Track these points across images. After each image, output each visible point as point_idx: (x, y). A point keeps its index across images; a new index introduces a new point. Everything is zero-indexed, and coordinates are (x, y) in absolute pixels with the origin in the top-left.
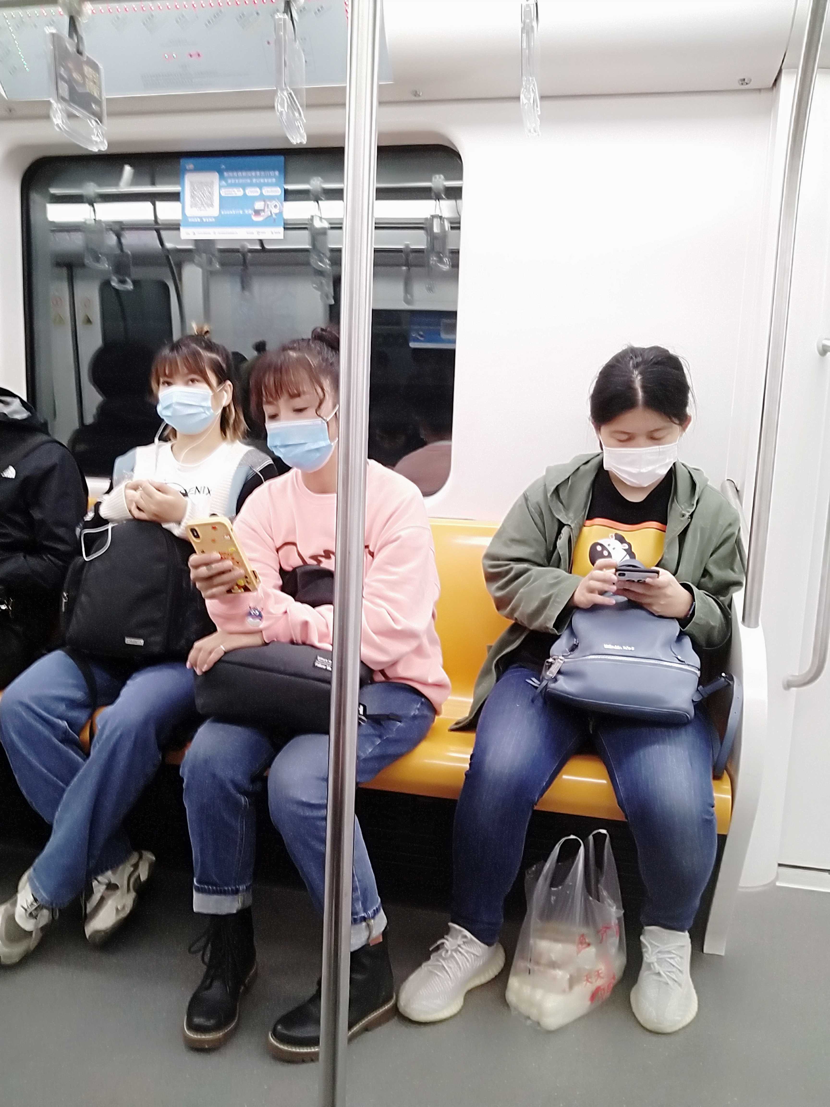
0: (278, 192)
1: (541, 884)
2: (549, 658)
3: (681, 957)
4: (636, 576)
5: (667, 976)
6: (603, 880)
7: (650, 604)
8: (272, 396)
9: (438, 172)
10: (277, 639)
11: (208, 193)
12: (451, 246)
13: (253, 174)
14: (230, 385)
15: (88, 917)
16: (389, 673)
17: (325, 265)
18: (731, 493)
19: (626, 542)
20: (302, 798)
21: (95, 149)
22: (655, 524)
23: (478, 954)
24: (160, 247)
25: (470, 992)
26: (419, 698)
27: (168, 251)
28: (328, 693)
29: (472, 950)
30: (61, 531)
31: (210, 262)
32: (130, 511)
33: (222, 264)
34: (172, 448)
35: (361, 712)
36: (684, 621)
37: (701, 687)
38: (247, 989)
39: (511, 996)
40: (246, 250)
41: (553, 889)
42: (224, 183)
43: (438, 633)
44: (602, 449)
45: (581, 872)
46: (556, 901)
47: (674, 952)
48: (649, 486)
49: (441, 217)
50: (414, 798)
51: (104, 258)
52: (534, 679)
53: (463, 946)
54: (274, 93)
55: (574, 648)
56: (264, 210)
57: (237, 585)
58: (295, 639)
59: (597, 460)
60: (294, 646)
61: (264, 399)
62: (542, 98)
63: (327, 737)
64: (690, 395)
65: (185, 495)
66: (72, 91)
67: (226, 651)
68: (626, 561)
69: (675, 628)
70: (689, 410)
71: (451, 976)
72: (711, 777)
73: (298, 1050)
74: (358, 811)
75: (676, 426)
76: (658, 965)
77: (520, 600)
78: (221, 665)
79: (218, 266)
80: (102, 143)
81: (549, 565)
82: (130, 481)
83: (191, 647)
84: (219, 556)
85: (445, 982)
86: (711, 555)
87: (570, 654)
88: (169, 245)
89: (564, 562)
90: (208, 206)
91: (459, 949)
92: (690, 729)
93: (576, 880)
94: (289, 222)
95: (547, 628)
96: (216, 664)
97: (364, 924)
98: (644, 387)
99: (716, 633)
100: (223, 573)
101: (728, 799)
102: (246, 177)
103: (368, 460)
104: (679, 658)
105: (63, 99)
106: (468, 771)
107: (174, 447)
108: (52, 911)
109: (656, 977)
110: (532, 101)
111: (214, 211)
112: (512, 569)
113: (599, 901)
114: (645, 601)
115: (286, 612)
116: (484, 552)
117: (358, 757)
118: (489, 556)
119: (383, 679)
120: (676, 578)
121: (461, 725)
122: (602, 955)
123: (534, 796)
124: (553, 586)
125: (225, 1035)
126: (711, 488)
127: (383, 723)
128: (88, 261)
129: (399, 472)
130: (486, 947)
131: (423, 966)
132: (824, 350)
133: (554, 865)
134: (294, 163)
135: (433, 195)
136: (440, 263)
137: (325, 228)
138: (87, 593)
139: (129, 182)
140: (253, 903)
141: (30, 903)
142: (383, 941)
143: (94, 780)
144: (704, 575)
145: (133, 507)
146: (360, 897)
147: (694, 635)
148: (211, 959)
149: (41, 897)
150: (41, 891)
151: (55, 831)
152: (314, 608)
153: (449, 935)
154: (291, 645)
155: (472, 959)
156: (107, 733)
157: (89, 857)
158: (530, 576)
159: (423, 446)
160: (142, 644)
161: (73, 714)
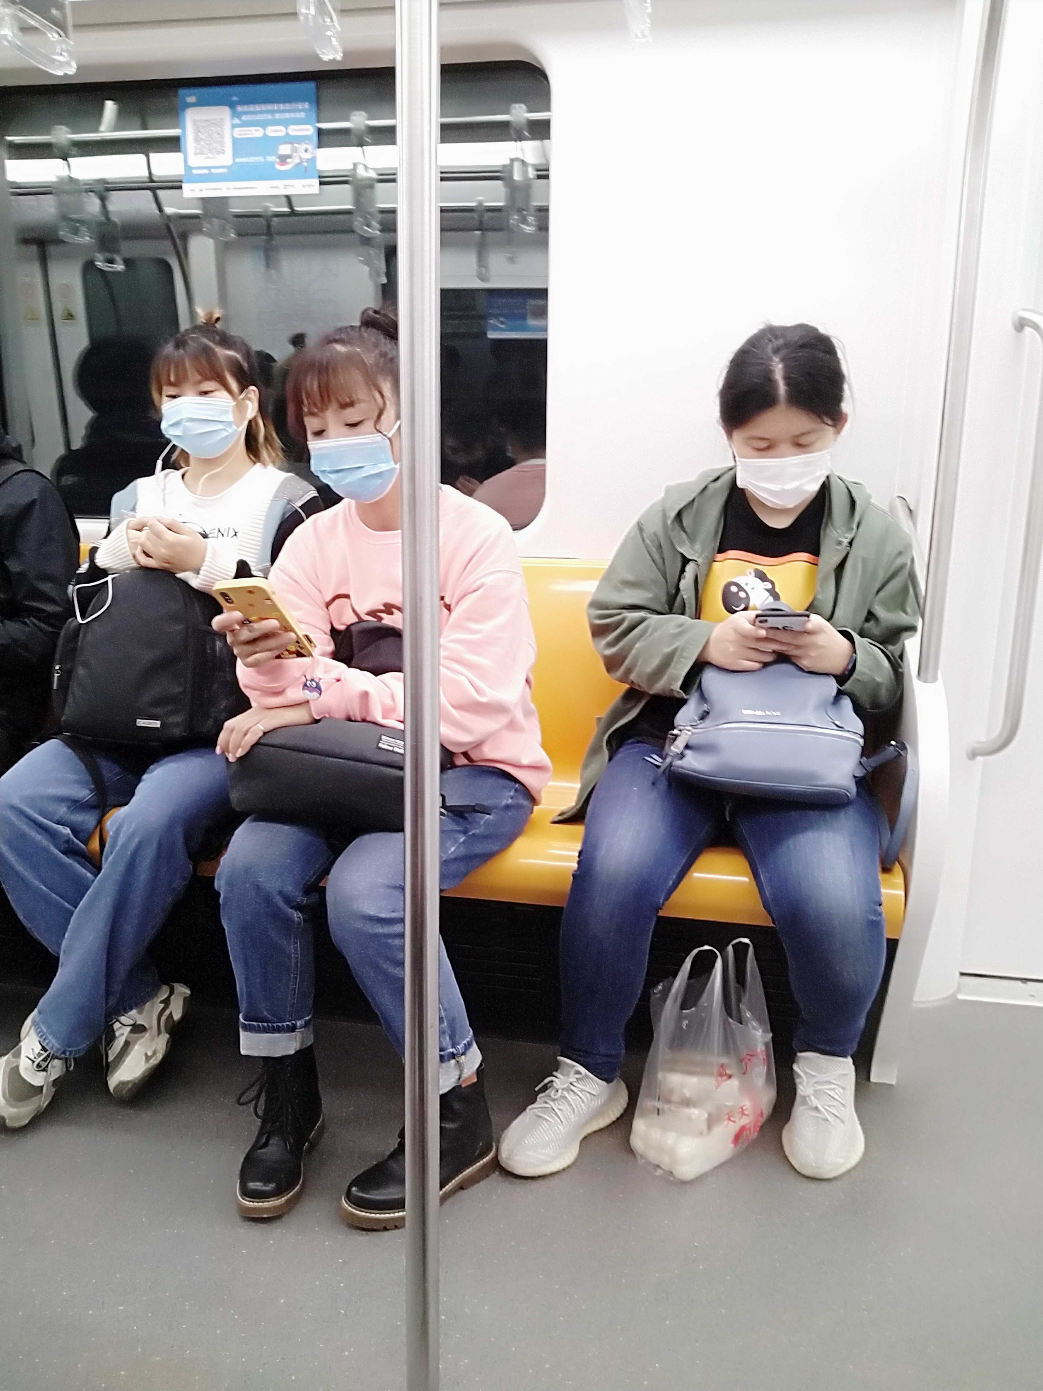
0: (309, 130)
1: (670, 1007)
2: (673, 728)
3: (843, 1088)
4: (778, 622)
5: (826, 1110)
6: (745, 999)
7: (796, 657)
8: (315, 404)
9: (519, 101)
10: (329, 714)
11: (216, 136)
12: (537, 202)
13: (275, 106)
14: (254, 391)
15: (111, 1065)
16: (473, 755)
17: (374, 231)
18: (902, 514)
19: (768, 580)
20: (368, 911)
21: (58, 72)
22: (804, 556)
23: (595, 1093)
24: (158, 212)
25: (585, 1138)
26: (512, 784)
27: (169, 217)
28: (401, 780)
29: (587, 1088)
31: (223, 230)
32: (134, 557)
33: (239, 234)
34: (183, 476)
36: (842, 679)
37: (864, 758)
38: (313, 1147)
39: (637, 1141)
40: (270, 214)
41: (684, 1011)
42: (237, 121)
43: (535, 704)
44: (735, 461)
45: (718, 989)
46: (687, 1026)
47: (834, 1081)
48: (796, 507)
49: (524, 162)
50: (511, 906)
51: (83, 229)
52: (655, 756)
53: (576, 1084)
55: (704, 716)
56: (289, 157)
58: (351, 714)
59: (726, 478)
61: (305, 409)
64: (846, 387)
65: (205, 536)
67: (266, 730)
68: (770, 603)
69: (832, 686)
70: (846, 407)
71: (562, 1119)
72: (879, 869)
73: (378, 1216)
75: (827, 427)
76: (815, 1097)
77: (636, 658)
79: (234, 236)
80: (68, 63)
81: (671, 611)
82: (132, 521)
83: (220, 729)
85: (556, 1128)
86: (878, 592)
87: (701, 723)
88: (169, 210)
89: (689, 607)
90: (218, 152)
91: (572, 1087)
92: (852, 810)
93: (713, 999)
94: (325, 174)
95: (672, 690)
96: (253, 747)
97: (453, 1062)
98: (787, 379)
100: (269, 635)
101: (901, 895)
102: (266, 111)
104: (837, 723)
106: (576, 871)
107: (187, 476)
108: (66, 1061)
109: (814, 1114)
111: (226, 159)
112: (623, 620)
113: (741, 1023)
114: (794, 652)
115: (338, 681)
116: (588, 600)
118: (595, 604)
119: (465, 762)
120: (832, 624)
121: (565, 816)
122: (747, 1088)
123: (659, 899)
124: (677, 636)
125: (287, 1202)
126: (876, 508)
127: (467, 815)
128: (64, 234)
130: (604, 1083)
131: (528, 1110)
132: (1021, 325)
133: (684, 985)
134: (329, 92)
135: (512, 132)
136: (523, 223)
137: (371, 179)
138: (86, 665)
139: (113, 122)
140: (314, 1042)
141: (37, 1052)
142: (477, 1081)
143: (108, 900)
144: (867, 620)
145: (138, 552)
146: (447, 1029)
147: (855, 696)
148: (266, 1111)
149: (50, 1045)
150: (50, 1037)
151: (62, 964)
152: (376, 675)
153: (559, 1071)
154: (348, 722)
155: (587, 1099)
156: (121, 840)
157: (108, 993)
158: (647, 628)
159: (509, 467)
160: (159, 726)
161: (78, 818)
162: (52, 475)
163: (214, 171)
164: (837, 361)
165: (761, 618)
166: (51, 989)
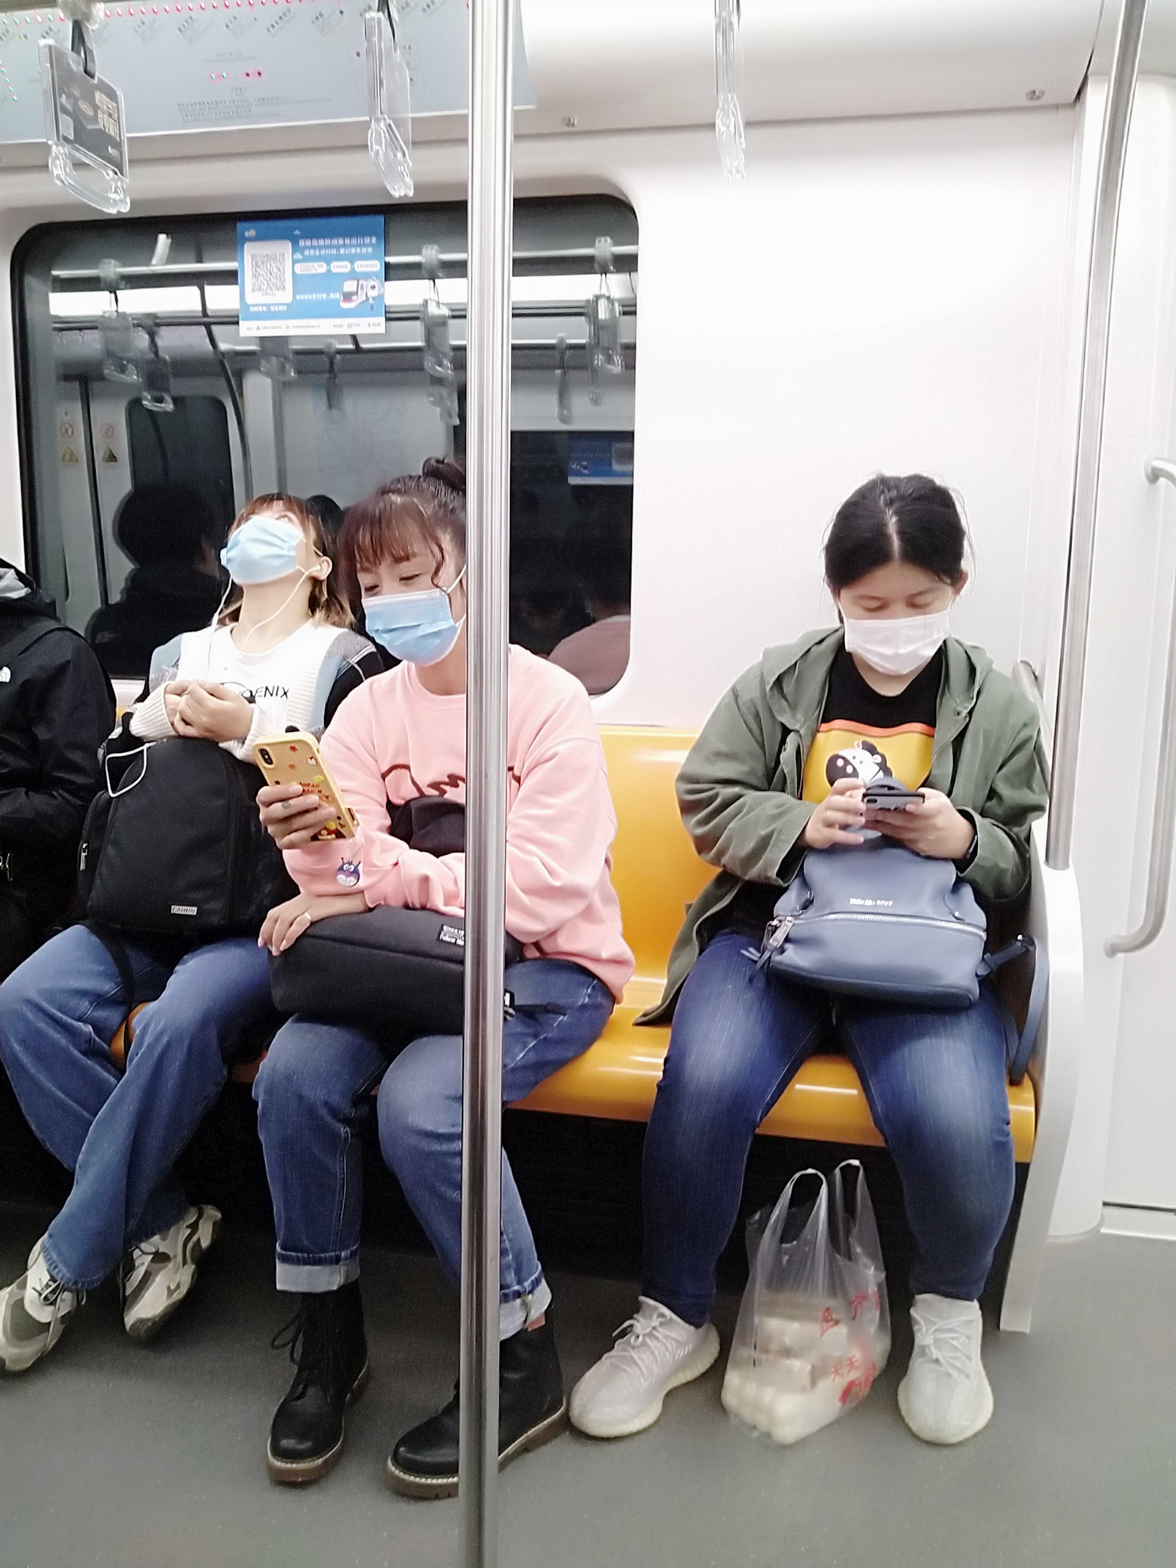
0: (376, 266)
1: (768, 1241)
2: (773, 920)
3: (968, 1337)
5: (949, 1363)
6: (855, 1231)
7: (913, 841)
8: (368, 560)
9: (605, 234)
10: (385, 901)
11: (275, 270)
12: (625, 340)
13: (341, 242)
15: (129, 1300)
16: (547, 946)
17: (446, 370)
18: (1026, 680)
19: (878, 753)
20: (424, 1125)
21: (112, 211)
22: (918, 726)
23: (681, 1339)
24: (211, 348)
25: (669, 1394)
26: (590, 980)
27: (223, 354)
28: (462, 975)
29: (673, 1334)
30: (77, 757)
31: (282, 370)
32: (172, 724)
33: (299, 372)
34: (231, 632)
35: (507, 1003)
36: (962, 863)
37: (988, 955)
38: (356, 1398)
39: (729, 1397)
40: (333, 350)
41: (784, 1245)
42: (298, 256)
43: (615, 888)
44: (842, 622)
45: (823, 1223)
46: (788, 1261)
47: (958, 1329)
48: (907, 675)
49: (608, 298)
50: (587, 1120)
51: (131, 367)
52: (751, 949)
53: (660, 1329)
54: (367, 125)
55: (807, 905)
56: (356, 293)
57: (325, 829)
58: (410, 901)
59: (832, 641)
60: (409, 912)
61: (358, 565)
62: (748, 124)
63: (460, 1038)
64: (966, 543)
65: (251, 700)
66: (79, 128)
67: (314, 920)
68: (879, 780)
69: (950, 873)
70: (966, 564)
71: (645, 1371)
72: (1006, 1081)
73: (429, 1481)
74: (506, 1142)
75: (947, 587)
76: (935, 1347)
77: (729, 840)
78: (306, 941)
79: (292, 374)
80: (123, 201)
81: (769, 790)
82: (172, 682)
84: (300, 788)
85: (636, 1381)
86: (1000, 769)
87: (803, 913)
88: (223, 346)
89: (790, 784)
90: (278, 289)
91: (655, 1333)
92: (974, 1015)
93: (817, 1231)
94: (392, 310)
95: (768, 878)
96: (298, 939)
97: (518, 1302)
98: (901, 533)
99: (1008, 880)
100: (307, 811)
101: (1031, 1112)
102: (331, 247)
103: (510, 646)
104: (957, 914)
105: (65, 139)
106: (661, 1081)
107: (235, 633)
108: (77, 1294)
109: (933, 1366)
110: (732, 128)
111: (286, 296)
112: (716, 796)
113: (850, 1258)
114: (907, 836)
115: (396, 864)
117: (504, 1066)
118: (684, 778)
119: (537, 955)
120: (951, 801)
121: (651, 1016)
122: (855, 1336)
123: (756, 1114)
124: (775, 817)
125: (326, 1461)
126: (999, 675)
127: (538, 1016)
128: (108, 371)
129: (555, 662)
130: (692, 1328)
131: (603, 1359)
132: (1155, 476)
133: (785, 1211)
134: (398, 225)
135: (596, 266)
136: (609, 363)
137: (444, 317)
138: (116, 844)
139: (165, 256)
140: (361, 1275)
141: (45, 1283)
142: (545, 1324)
143: (131, 1108)
144: (989, 797)
145: (177, 720)
146: (511, 1263)
147: (976, 882)
148: (304, 1355)
149: (61, 1275)
150: (61, 1266)
151: (77, 1181)
152: (438, 857)
153: (641, 1313)
154: (405, 911)
155: (672, 1347)
156: (148, 1040)
157: (128, 1216)
158: (743, 805)
159: (589, 625)
160: (195, 913)
161: (102, 1014)
162: (86, 631)
163: (272, 308)
164: (956, 514)
165: (869, 796)
166: (63, 1210)
